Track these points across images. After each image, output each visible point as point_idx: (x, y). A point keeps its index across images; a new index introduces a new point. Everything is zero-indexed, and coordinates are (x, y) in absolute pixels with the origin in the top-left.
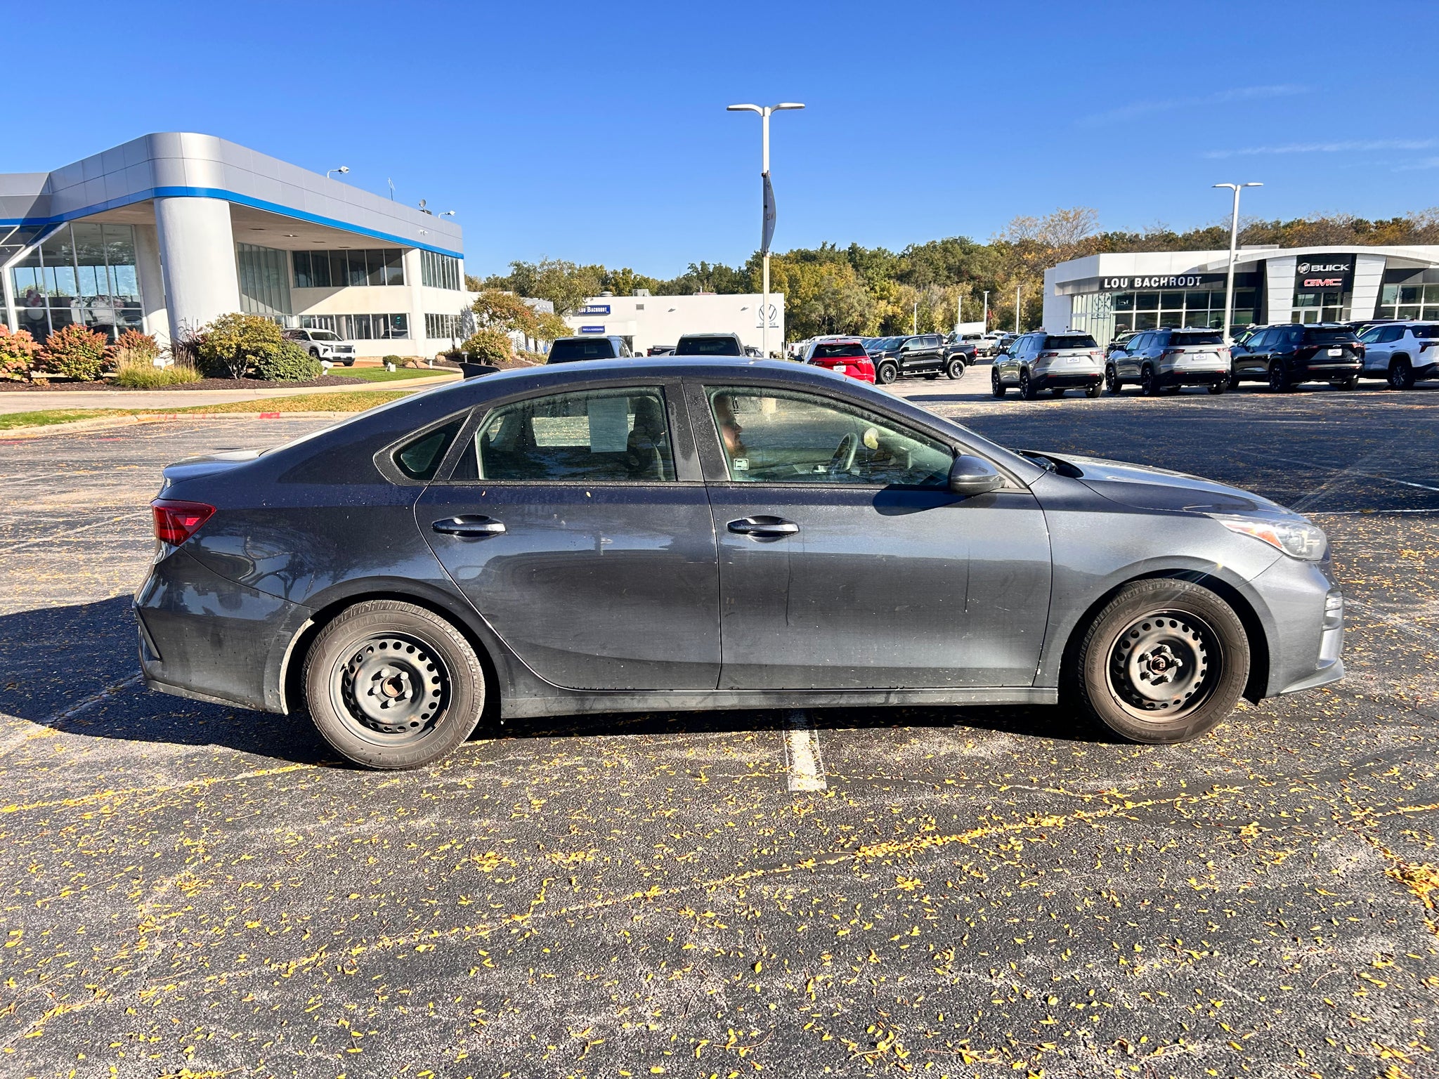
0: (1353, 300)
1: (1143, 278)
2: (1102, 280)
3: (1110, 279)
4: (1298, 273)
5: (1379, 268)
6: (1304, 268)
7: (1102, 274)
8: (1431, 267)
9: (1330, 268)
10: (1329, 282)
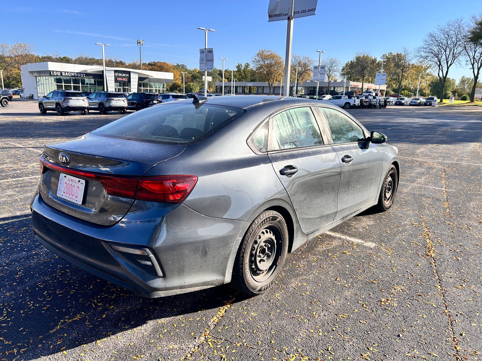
0: (131, 86)
1: (65, 72)
2: (50, 72)
3: (53, 71)
4: (115, 76)
5: (137, 76)
6: (116, 74)
7: (50, 69)
8: (150, 77)
9: (124, 75)
10: (124, 79)
